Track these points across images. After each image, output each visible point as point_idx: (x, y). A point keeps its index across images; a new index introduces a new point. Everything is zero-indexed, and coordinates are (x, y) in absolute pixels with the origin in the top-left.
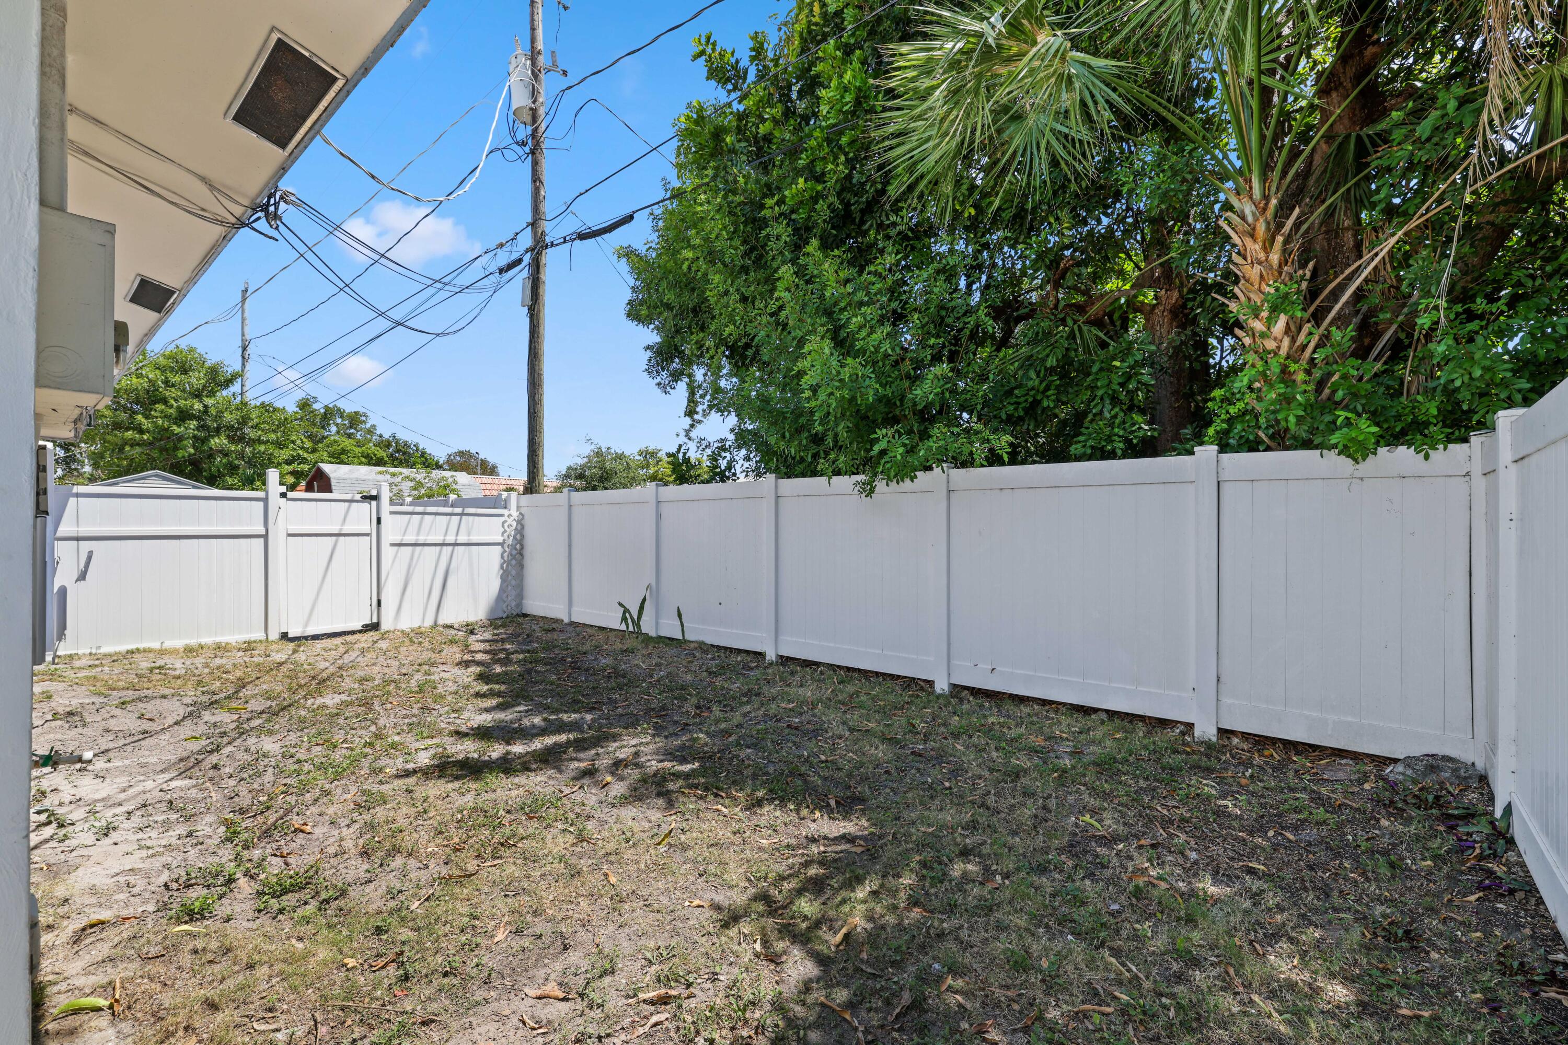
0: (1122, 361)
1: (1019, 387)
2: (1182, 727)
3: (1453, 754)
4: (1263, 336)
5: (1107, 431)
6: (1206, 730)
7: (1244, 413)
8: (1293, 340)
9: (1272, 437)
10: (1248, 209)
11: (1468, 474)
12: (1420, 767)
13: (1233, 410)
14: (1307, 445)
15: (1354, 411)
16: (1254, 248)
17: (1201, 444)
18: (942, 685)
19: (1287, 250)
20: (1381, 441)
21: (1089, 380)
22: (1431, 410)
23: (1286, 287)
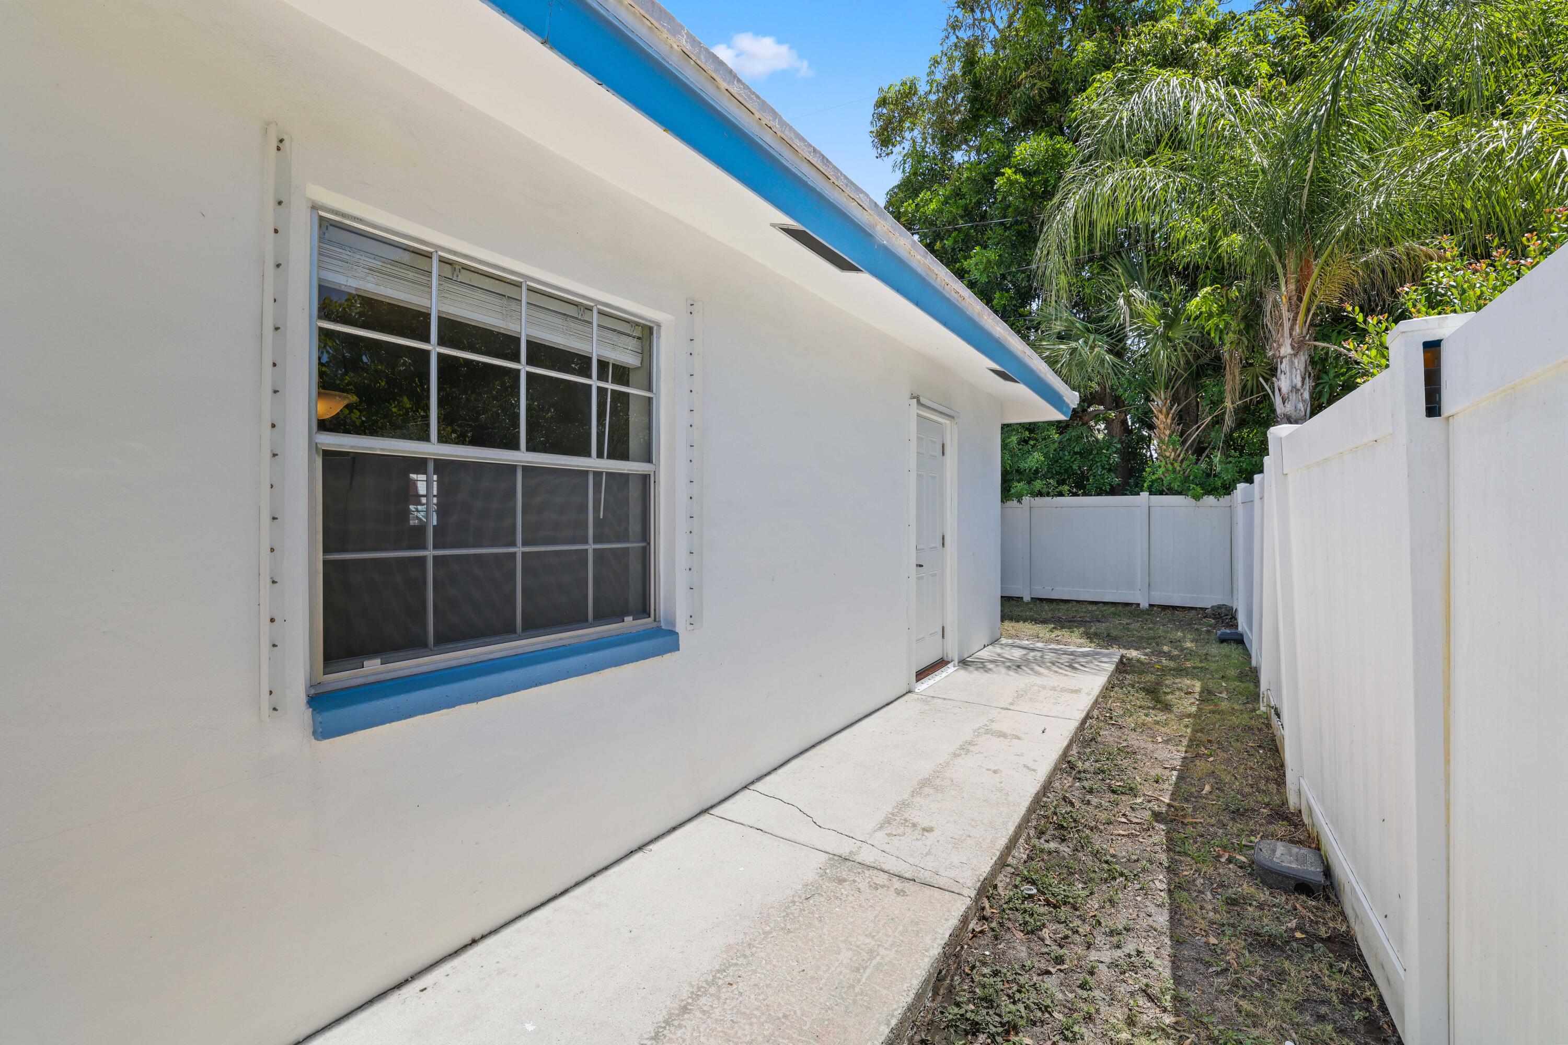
0: (1107, 450)
1: (1061, 458)
2: (1135, 605)
3: (1227, 605)
4: (1165, 450)
5: (1102, 481)
6: (1144, 605)
7: (1158, 479)
8: (1176, 453)
9: (1168, 489)
10: (1160, 403)
11: (1231, 506)
12: (1215, 608)
13: (1153, 477)
14: (1180, 493)
15: (1196, 484)
16: (1161, 417)
17: (1142, 491)
18: (1027, 598)
19: (1173, 419)
20: (1204, 494)
21: (1091, 457)
22: (1219, 483)
23: (1173, 432)
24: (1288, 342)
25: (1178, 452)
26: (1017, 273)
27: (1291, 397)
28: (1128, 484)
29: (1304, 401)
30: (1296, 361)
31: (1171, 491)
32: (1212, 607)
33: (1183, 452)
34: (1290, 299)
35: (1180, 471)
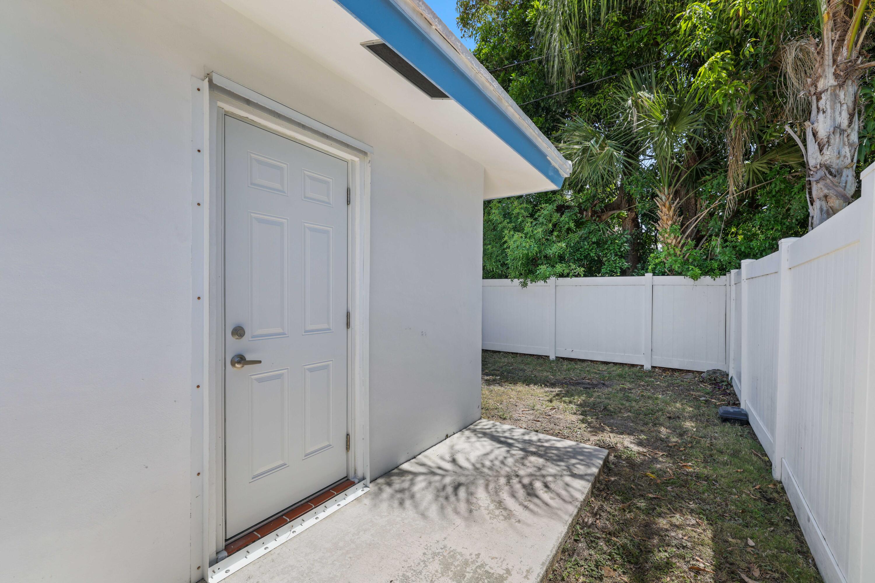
0: (620, 241)
1: (581, 248)
2: (640, 367)
3: (720, 369)
4: (667, 238)
5: (614, 265)
6: (647, 367)
7: (661, 262)
8: (676, 240)
9: (669, 271)
10: (664, 198)
11: (725, 285)
12: (711, 373)
13: (657, 261)
14: (680, 274)
15: (694, 266)
16: (665, 210)
17: (647, 272)
18: (552, 357)
19: (675, 211)
20: (702, 274)
21: (606, 246)
22: (716, 265)
23: (674, 223)
24: (830, 71)
25: (679, 239)
26: (548, 99)
27: (832, 141)
28: (636, 268)
29: (851, 145)
30: (842, 95)
31: (672, 272)
32: (708, 371)
33: (684, 239)
34: (834, 15)
35: (680, 255)
